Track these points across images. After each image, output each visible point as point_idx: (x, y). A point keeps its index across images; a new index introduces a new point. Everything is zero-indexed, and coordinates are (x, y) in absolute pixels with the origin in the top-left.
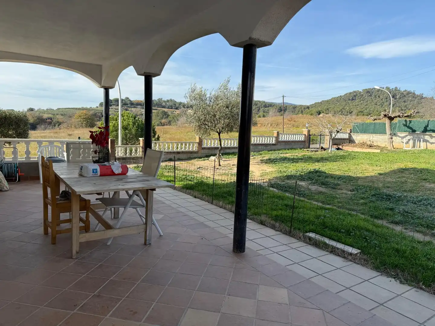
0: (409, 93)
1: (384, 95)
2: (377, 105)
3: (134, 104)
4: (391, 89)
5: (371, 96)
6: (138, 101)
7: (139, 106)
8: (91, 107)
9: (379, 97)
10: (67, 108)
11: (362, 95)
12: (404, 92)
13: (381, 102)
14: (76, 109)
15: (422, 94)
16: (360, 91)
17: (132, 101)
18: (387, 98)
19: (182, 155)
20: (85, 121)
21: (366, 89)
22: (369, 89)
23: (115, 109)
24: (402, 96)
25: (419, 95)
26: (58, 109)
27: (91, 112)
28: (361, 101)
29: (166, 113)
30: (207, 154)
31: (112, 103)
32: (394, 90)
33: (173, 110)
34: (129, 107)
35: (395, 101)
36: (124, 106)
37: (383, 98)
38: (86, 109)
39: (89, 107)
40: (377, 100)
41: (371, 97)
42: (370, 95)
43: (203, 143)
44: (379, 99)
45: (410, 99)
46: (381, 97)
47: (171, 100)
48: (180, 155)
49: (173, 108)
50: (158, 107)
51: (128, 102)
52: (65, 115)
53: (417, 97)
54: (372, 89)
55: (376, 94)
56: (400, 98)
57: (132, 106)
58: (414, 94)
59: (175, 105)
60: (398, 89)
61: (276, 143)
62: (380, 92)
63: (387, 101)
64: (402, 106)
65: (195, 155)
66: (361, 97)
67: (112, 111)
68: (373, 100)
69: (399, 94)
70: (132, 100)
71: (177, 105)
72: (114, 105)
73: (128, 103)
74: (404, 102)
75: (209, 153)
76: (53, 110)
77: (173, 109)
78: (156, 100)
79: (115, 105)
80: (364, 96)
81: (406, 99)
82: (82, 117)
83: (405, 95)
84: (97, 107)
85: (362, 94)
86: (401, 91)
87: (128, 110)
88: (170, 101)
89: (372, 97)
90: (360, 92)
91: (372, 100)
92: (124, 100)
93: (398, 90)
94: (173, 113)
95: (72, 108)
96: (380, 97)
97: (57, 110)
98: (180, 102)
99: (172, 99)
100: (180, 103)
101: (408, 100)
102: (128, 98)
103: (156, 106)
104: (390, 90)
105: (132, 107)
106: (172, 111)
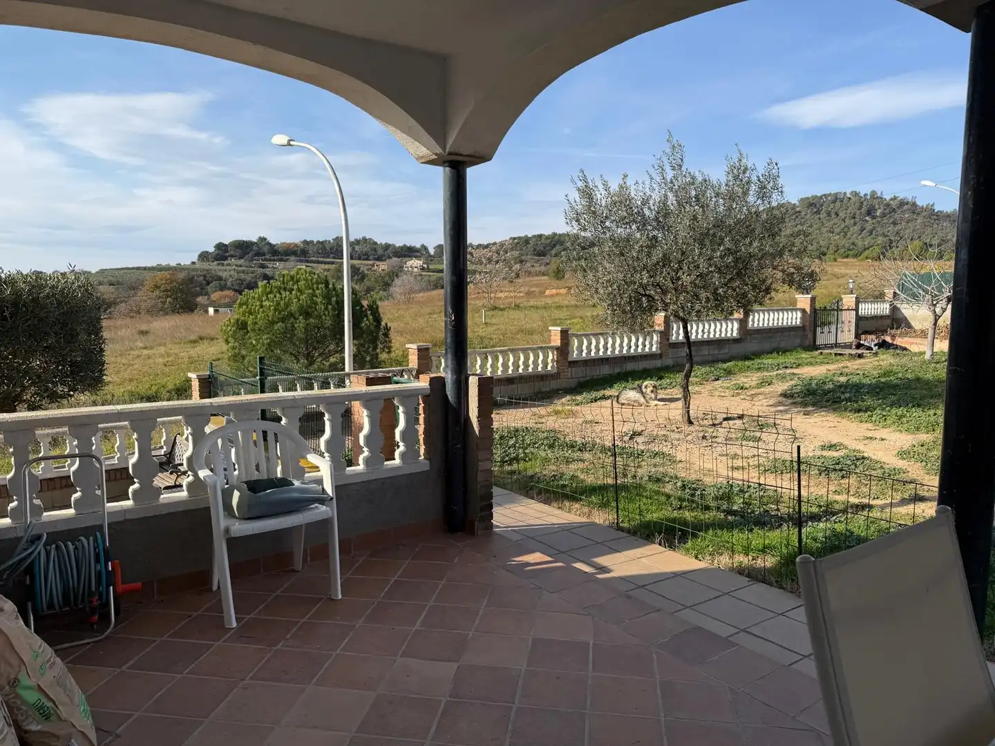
0: (903, 203)
1: (848, 211)
2: (833, 233)
3: (279, 253)
4: (862, 195)
5: (819, 214)
6: (289, 245)
7: (292, 258)
8: (180, 264)
9: (837, 214)
10: (123, 269)
11: (799, 212)
12: (892, 202)
13: (843, 226)
14: (145, 269)
15: (933, 205)
16: (793, 203)
17: (274, 246)
18: (854, 218)
19: (519, 385)
20: (170, 297)
21: (808, 198)
22: (813, 196)
23: (237, 266)
24: (887, 211)
25: (925, 206)
26: (101, 270)
27: (181, 276)
28: (797, 225)
29: (359, 269)
30: (582, 380)
31: (228, 252)
32: (869, 197)
33: (371, 262)
34: (267, 261)
35: (873, 224)
36: (256, 258)
37: (846, 217)
38: (167, 268)
39: (173, 264)
40: (832, 223)
41: (818, 216)
42: (816, 212)
43: (570, 348)
44: (835, 221)
45: (907, 216)
46: (842, 215)
47: (365, 239)
48: (514, 386)
49: (371, 258)
50: (334, 258)
51: (266, 249)
52: (119, 283)
53: (922, 212)
54: (821, 197)
55: (829, 209)
56: (884, 215)
57: (275, 258)
58: (914, 204)
59: (375, 250)
60: (879, 195)
61: (743, 337)
62: (838, 204)
63: (855, 224)
64: (889, 234)
65: (554, 385)
66: (797, 217)
67: (230, 271)
68: (824, 221)
69: (882, 207)
70: (273, 242)
71: (380, 252)
72: (232, 256)
73: (266, 252)
74: (895, 223)
75: (586, 376)
76: (90, 273)
77: (371, 260)
78: (329, 241)
79: (236, 256)
80: (803, 213)
81: (897, 216)
82: (163, 288)
83: (894, 209)
84: (193, 263)
85: (798, 209)
86: (885, 199)
87: (267, 267)
88: (362, 243)
89: (821, 216)
90: (794, 205)
91: (822, 222)
92: (256, 243)
93: (877, 197)
94: (373, 269)
95: (133, 268)
96: (840, 215)
97: (97, 272)
98: (386, 243)
99: (367, 238)
100: (387, 246)
101: (902, 219)
102: (265, 239)
103: (332, 255)
104: (861, 197)
105: (274, 260)
106: (368, 265)
